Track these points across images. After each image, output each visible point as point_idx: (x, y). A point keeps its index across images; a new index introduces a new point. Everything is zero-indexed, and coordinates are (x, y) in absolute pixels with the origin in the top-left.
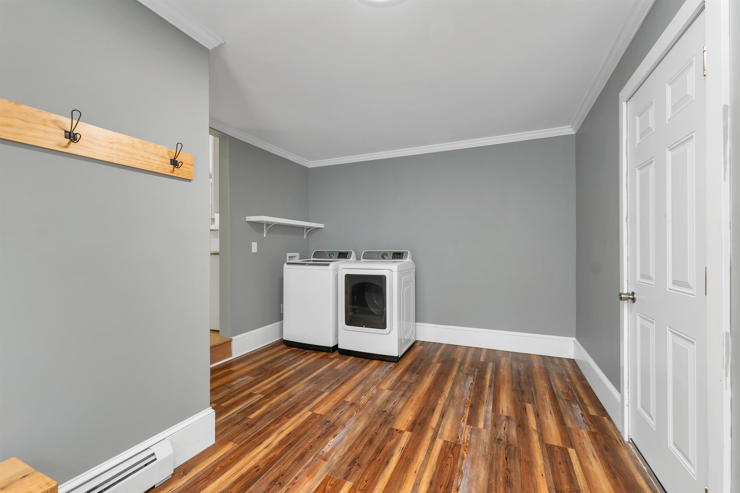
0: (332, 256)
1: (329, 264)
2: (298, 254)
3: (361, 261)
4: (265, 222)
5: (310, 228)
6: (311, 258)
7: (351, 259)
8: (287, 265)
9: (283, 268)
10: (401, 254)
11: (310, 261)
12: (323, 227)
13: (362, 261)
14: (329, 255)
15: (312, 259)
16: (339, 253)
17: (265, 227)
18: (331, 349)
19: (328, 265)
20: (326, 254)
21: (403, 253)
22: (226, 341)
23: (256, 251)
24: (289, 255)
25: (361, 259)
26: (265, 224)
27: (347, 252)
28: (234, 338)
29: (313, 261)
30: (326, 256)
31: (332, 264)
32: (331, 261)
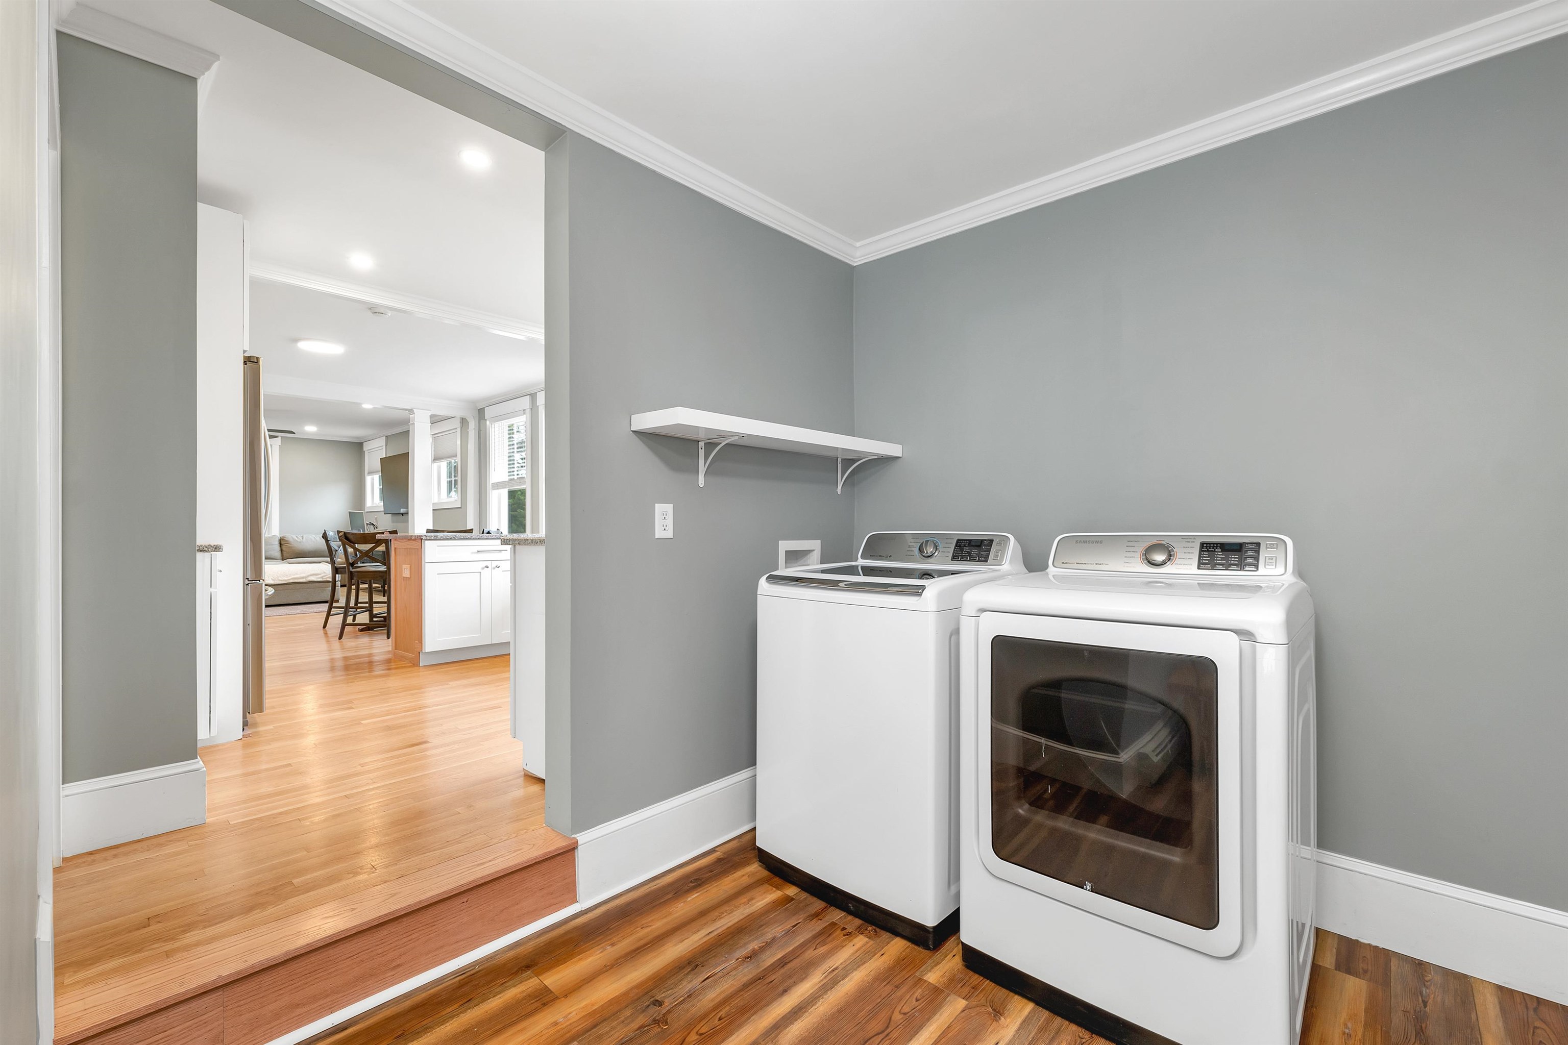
0: (930, 550)
1: (923, 587)
2: (815, 545)
3: (1047, 574)
4: (702, 435)
5: (854, 461)
6: (856, 560)
7: (1006, 567)
8: (767, 585)
9: (756, 594)
10: (1244, 550)
11: (852, 571)
12: (901, 456)
13: (1051, 577)
14: (921, 550)
15: (861, 562)
16: (958, 540)
17: (702, 453)
18: (931, 936)
19: (917, 591)
20: (909, 547)
21: (1258, 544)
22: (556, 850)
23: (669, 534)
24: (785, 546)
25: (1047, 567)
26: (701, 444)
27: (990, 538)
28: (582, 838)
29: (868, 571)
30: (912, 553)
31: (933, 587)
32: (927, 575)
